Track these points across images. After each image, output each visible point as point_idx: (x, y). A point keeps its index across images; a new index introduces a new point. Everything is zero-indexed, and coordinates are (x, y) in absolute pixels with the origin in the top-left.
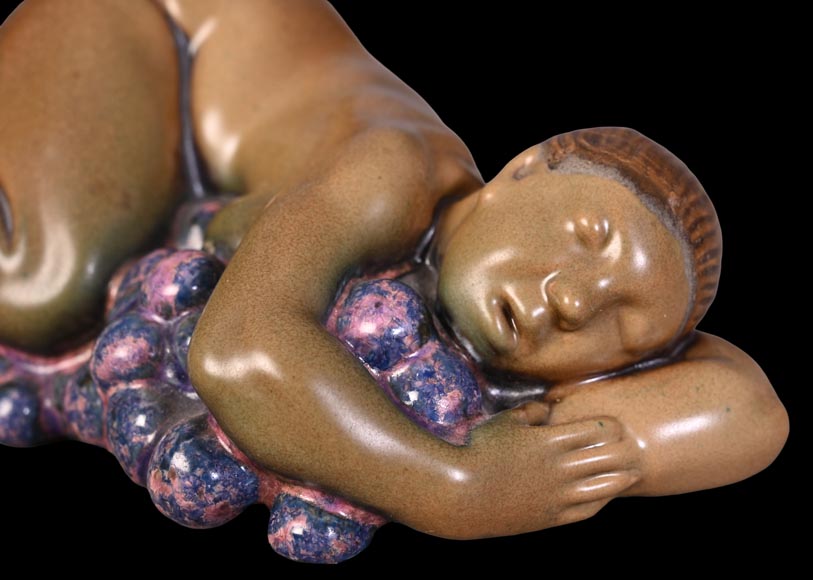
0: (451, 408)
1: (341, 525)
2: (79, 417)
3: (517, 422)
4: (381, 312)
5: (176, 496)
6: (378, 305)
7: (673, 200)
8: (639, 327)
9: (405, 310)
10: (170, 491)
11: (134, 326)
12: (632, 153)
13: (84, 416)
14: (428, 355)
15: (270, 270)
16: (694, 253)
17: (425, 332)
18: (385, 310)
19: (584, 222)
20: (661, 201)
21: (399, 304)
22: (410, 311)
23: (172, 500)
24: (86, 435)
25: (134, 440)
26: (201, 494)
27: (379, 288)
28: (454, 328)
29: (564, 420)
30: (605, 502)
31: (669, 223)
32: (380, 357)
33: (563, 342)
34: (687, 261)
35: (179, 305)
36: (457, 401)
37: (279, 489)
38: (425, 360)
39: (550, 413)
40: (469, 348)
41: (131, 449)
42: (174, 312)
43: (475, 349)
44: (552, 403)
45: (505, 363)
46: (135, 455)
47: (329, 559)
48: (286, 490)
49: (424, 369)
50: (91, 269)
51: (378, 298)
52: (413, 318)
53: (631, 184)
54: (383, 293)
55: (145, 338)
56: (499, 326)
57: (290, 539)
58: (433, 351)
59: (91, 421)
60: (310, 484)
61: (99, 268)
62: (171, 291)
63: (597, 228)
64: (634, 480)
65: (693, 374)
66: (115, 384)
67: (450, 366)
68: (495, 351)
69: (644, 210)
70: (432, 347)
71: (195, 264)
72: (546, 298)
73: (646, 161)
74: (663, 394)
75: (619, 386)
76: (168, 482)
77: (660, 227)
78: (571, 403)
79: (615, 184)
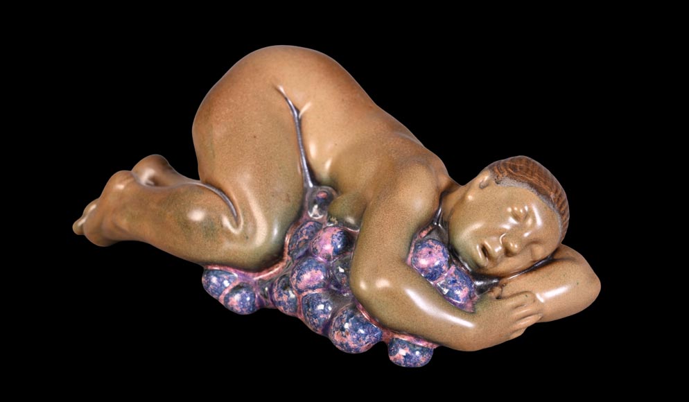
0: (465, 296)
1: (423, 350)
2: (285, 304)
3: (491, 298)
4: (432, 256)
5: (349, 342)
6: (430, 253)
7: (552, 196)
8: (541, 252)
9: (442, 254)
10: (345, 341)
11: (314, 265)
12: (532, 174)
13: (287, 304)
14: (452, 272)
15: (383, 242)
16: (562, 218)
17: (450, 263)
18: (434, 255)
19: (516, 209)
20: (548, 197)
21: (439, 251)
22: (444, 255)
23: (347, 344)
24: (288, 312)
25: (321, 316)
26: (360, 341)
27: (428, 244)
28: (460, 258)
29: (509, 294)
30: (524, 330)
31: (552, 207)
32: (432, 275)
33: (508, 261)
34: (559, 222)
35: (335, 255)
36: (467, 292)
37: (392, 336)
38: (451, 275)
39: (502, 291)
40: (466, 265)
41: (319, 321)
42: (332, 258)
43: (469, 266)
44: (502, 286)
45: (482, 271)
46: (321, 323)
47: (419, 365)
48: (396, 336)
49: (452, 279)
50: (276, 232)
51: (430, 250)
52: (445, 257)
53: (535, 191)
54: (431, 247)
55: (321, 270)
56: (480, 254)
57: (403, 358)
58: (454, 270)
59: (291, 306)
60: (405, 333)
61: (280, 231)
62: (328, 248)
63: (521, 211)
64: (540, 317)
65: (561, 269)
66: (306, 291)
67: (461, 277)
68: (478, 266)
69: (541, 202)
70: (453, 268)
71: (339, 235)
72: (501, 242)
73: (539, 178)
74: (550, 279)
75: (530, 276)
76: (345, 336)
77: (548, 209)
78: (510, 286)
79: (528, 191)
